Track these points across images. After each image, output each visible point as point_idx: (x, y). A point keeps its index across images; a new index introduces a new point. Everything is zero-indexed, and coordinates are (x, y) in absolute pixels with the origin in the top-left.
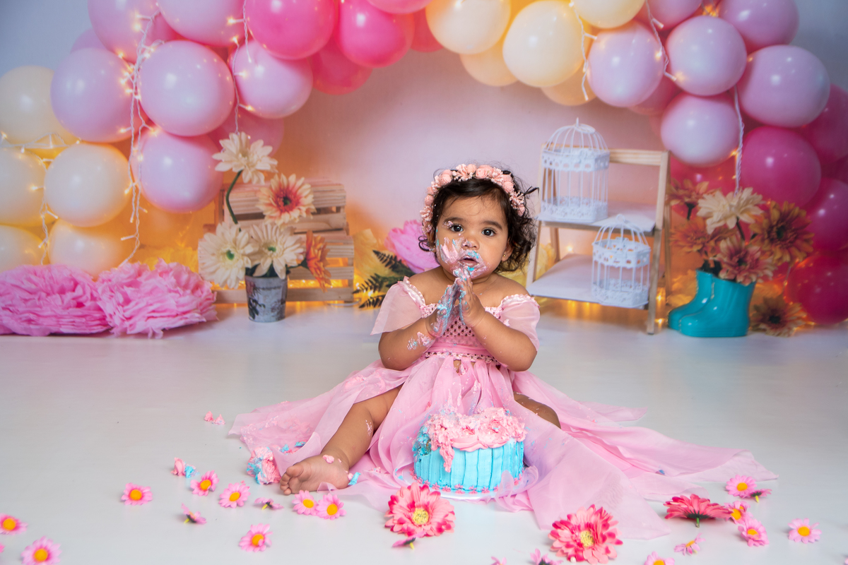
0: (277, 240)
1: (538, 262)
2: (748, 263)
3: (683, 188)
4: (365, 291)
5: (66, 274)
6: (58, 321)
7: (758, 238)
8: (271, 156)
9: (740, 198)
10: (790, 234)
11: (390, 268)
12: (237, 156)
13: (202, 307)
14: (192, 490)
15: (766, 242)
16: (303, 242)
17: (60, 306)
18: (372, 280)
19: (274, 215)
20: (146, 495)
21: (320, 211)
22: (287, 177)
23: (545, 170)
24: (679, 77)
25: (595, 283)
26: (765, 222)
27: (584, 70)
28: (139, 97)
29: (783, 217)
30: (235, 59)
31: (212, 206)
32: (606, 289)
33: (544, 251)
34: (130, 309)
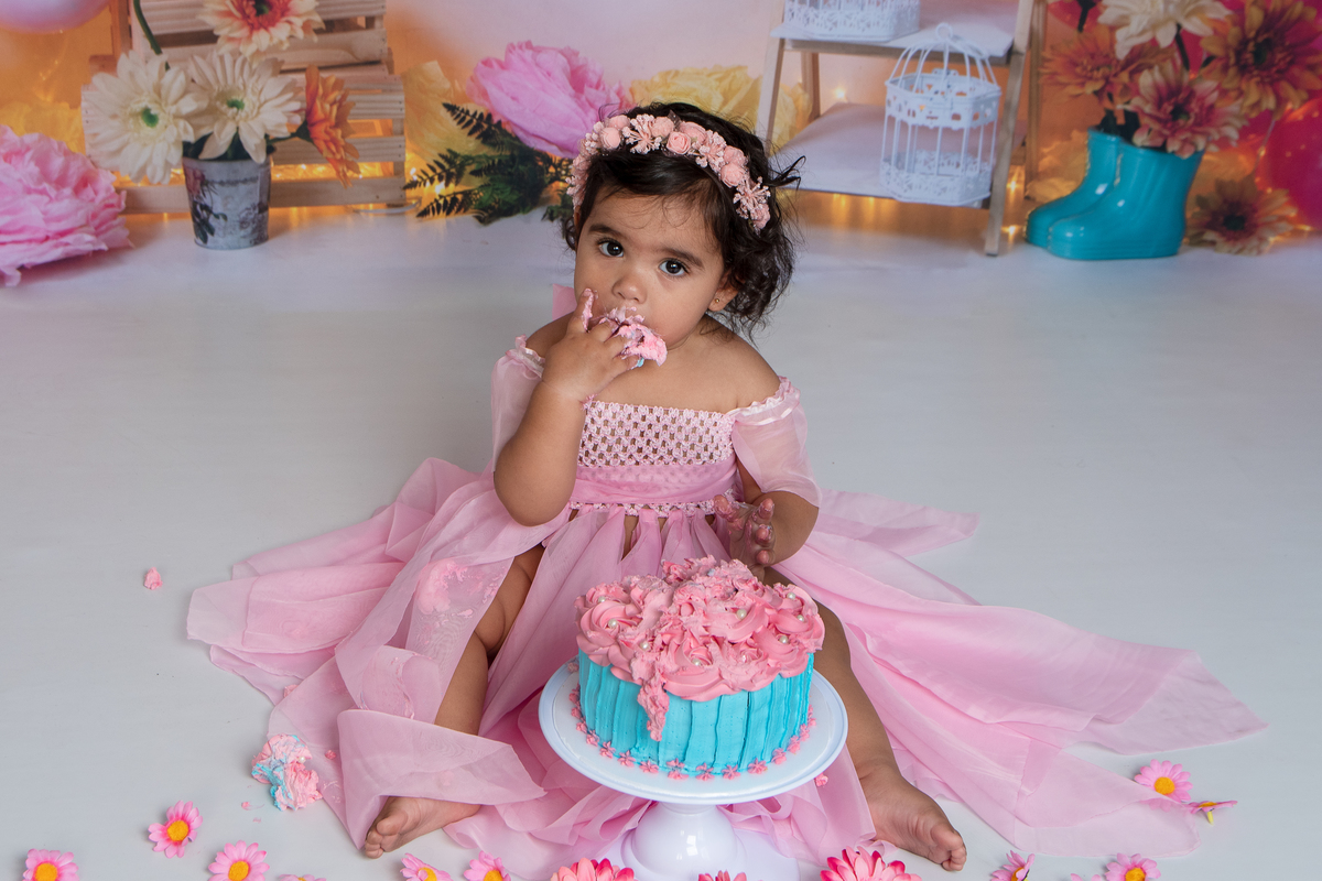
0: (244, 85)
1: (776, 120)
2: (1192, 115)
4: (428, 183)
7: (1218, 65)
10: (1279, 56)
11: (478, 138)
13: (97, 222)
15: (1232, 71)
16: (301, 89)
18: (442, 161)
19: (236, 34)
21: (331, 26)
25: (888, 160)
26: (1234, 31)
29: (1272, 20)
31: (106, 19)
32: (909, 171)
33: (789, 100)
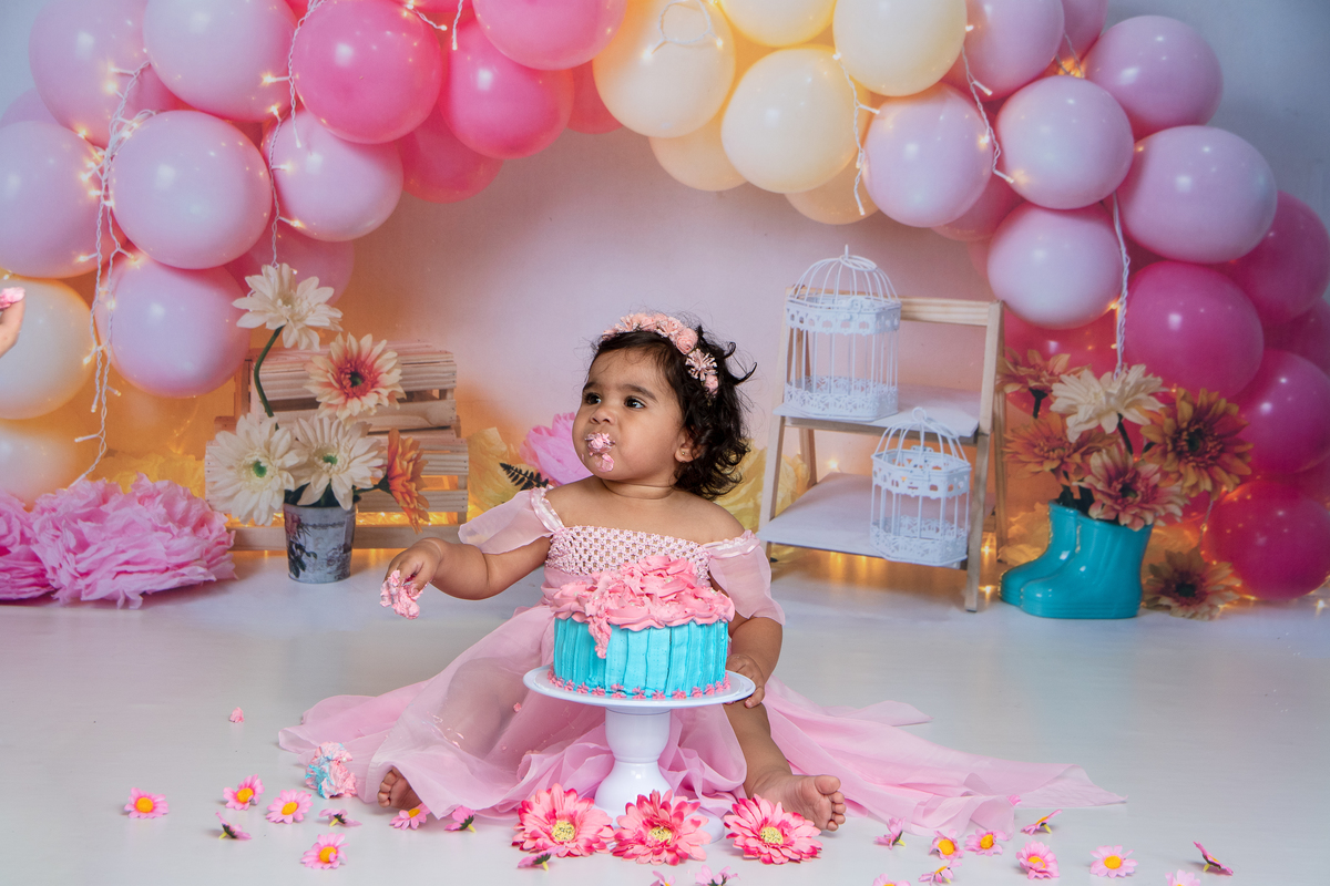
0: (338, 444)
1: (780, 485)
2: (1139, 493)
3: (1026, 363)
7: (1158, 450)
8: (331, 303)
9: (1123, 382)
10: (1210, 445)
12: (274, 303)
13: (209, 556)
14: (224, 803)
15: (1170, 456)
16: (384, 448)
19: (334, 402)
20: (159, 805)
21: (411, 396)
22: (358, 339)
23: (792, 330)
24: (1019, 178)
25: (876, 524)
26: (1169, 422)
27: (858, 165)
28: (110, 203)
29: (1200, 414)
30: (273, 142)
31: (231, 386)
32: (895, 534)
33: (790, 469)
34: (88, 559)
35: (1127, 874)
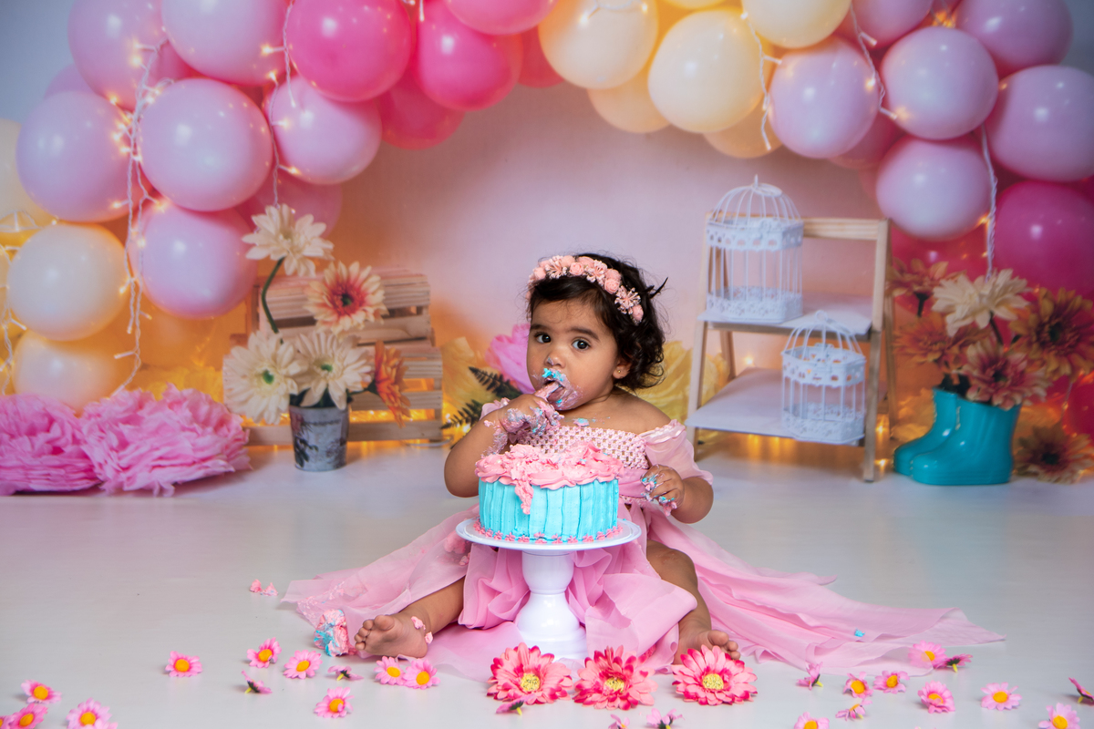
0: (333, 355)
1: (705, 380)
2: (1010, 377)
3: (910, 271)
4: (458, 425)
5: (37, 407)
6: (26, 474)
7: (1023, 342)
8: (325, 236)
9: (994, 284)
10: (1069, 335)
11: (493, 392)
12: (276, 238)
13: (228, 451)
14: (248, 662)
15: (1035, 346)
16: (371, 357)
17: (29, 452)
18: (468, 409)
19: (329, 319)
20: (194, 665)
21: (394, 313)
22: (347, 265)
23: (711, 250)
24: (901, 114)
25: (786, 409)
26: (1032, 318)
27: (764, 107)
28: (139, 158)
29: (1059, 310)
30: (272, 103)
31: (242, 309)
32: (803, 418)
33: (713, 366)
34: (128, 455)
35: (1013, 707)
